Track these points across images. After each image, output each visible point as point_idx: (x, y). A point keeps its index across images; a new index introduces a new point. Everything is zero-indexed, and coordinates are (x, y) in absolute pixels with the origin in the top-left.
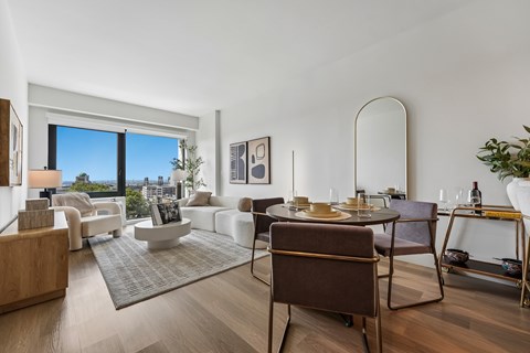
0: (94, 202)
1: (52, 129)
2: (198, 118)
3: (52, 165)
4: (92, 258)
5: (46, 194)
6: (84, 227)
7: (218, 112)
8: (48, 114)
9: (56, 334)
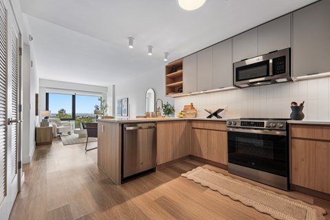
0: (62, 122)
1: (47, 94)
2: (107, 88)
3: (47, 109)
4: (60, 139)
5: (46, 118)
6: (58, 130)
7: (114, 86)
8: (46, 89)
9: (50, 153)
